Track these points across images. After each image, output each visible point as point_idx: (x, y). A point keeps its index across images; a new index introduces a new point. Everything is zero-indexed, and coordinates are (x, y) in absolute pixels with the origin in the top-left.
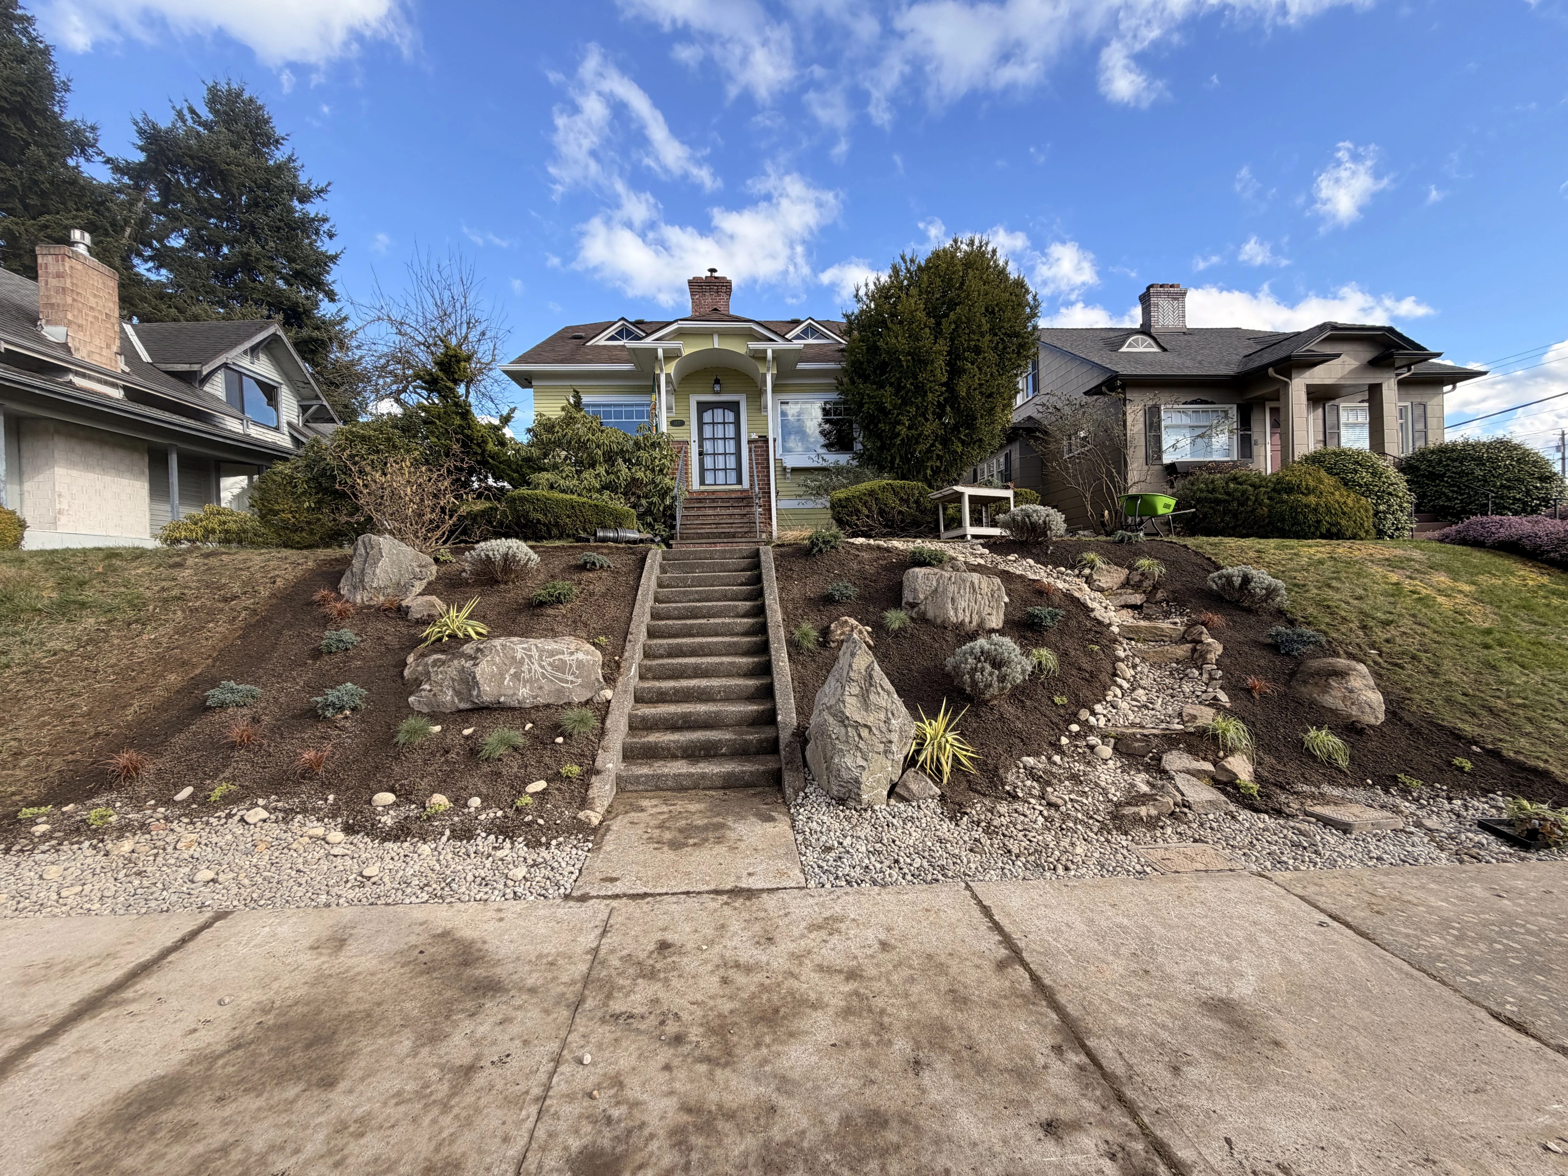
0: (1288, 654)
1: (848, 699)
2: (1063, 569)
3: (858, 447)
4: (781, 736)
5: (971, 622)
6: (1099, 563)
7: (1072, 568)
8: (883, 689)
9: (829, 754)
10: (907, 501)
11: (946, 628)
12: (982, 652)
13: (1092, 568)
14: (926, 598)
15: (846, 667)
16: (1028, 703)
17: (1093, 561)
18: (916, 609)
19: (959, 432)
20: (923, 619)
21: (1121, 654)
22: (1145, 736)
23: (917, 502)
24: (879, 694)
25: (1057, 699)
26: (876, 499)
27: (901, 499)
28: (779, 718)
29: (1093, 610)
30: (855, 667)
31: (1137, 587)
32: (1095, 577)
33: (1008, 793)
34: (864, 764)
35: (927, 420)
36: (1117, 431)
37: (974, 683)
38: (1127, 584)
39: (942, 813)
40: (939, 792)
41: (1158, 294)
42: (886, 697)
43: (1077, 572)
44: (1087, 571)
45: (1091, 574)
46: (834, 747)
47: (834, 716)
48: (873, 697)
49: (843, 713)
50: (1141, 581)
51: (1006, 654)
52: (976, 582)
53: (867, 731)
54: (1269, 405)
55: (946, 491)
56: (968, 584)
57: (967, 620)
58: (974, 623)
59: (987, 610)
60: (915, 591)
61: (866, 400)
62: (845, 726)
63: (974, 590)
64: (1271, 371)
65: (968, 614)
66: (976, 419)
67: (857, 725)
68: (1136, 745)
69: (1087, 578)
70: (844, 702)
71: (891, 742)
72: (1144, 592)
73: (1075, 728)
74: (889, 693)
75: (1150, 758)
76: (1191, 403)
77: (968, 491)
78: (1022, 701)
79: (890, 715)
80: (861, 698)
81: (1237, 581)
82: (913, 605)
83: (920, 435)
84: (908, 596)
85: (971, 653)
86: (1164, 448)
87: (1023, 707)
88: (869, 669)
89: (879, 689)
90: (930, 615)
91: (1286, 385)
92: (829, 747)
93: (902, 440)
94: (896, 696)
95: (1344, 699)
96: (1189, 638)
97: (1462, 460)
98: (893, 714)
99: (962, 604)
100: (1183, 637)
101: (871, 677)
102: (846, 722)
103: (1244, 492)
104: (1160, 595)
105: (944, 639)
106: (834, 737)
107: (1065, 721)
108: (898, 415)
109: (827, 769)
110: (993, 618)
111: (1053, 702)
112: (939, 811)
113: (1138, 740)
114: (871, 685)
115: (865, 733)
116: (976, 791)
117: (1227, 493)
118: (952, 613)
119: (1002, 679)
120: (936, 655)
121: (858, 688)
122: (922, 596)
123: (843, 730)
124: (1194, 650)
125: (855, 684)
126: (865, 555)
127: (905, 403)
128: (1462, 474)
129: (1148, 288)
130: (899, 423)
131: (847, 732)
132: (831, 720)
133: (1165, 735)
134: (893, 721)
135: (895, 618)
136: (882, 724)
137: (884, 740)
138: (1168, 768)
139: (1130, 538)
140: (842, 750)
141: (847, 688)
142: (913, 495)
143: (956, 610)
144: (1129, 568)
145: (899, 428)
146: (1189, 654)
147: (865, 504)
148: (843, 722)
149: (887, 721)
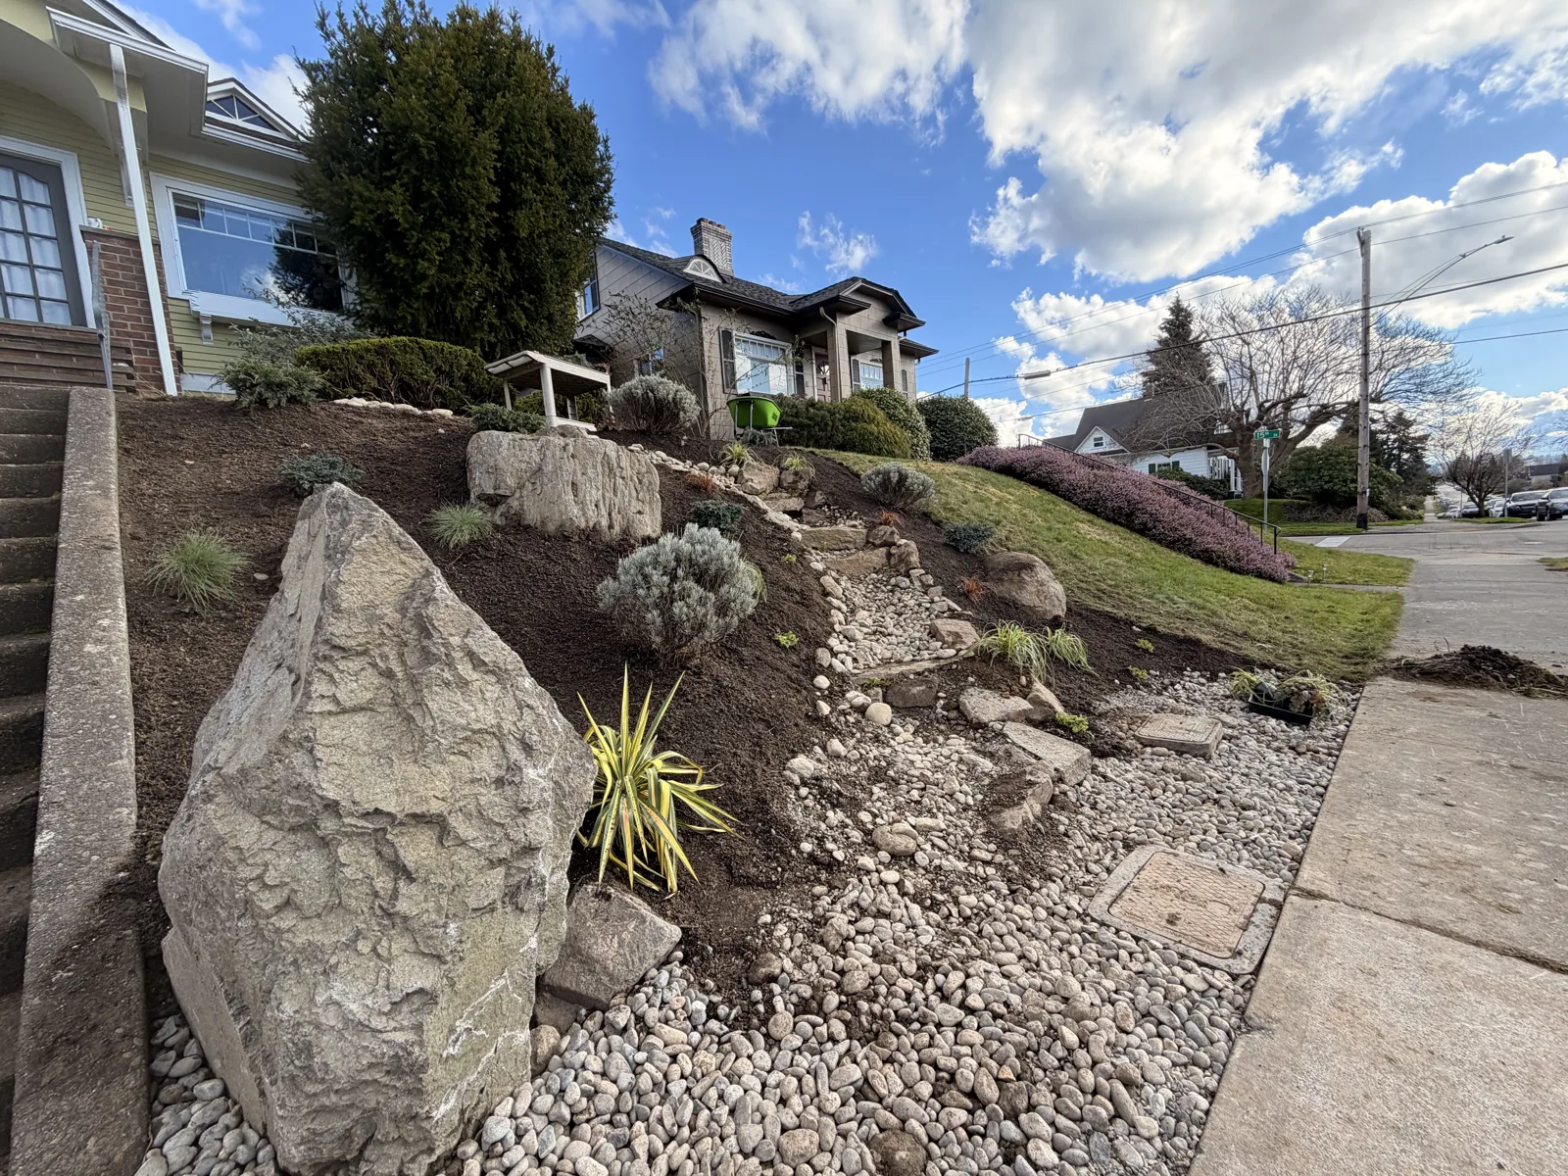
0: (966, 552)
1: (329, 731)
2: (706, 465)
3: (349, 298)
4: (38, 923)
5: (611, 527)
6: (749, 459)
7: (717, 463)
8: (477, 662)
9: (251, 981)
10: (449, 375)
11: (567, 539)
12: (678, 560)
13: (741, 465)
14: (521, 487)
15: (312, 608)
16: (745, 652)
17: (740, 455)
18: (502, 509)
19: (520, 296)
20: (518, 526)
21: (820, 566)
22: (918, 674)
23: (466, 379)
24: (464, 684)
25: (783, 639)
26: (392, 363)
27: (439, 370)
28: (43, 842)
29: (765, 512)
30: (348, 597)
31: (791, 490)
32: (746, 476)
33: (812, 858)
34: (424, 976)
35: (468, 262)
36: (695, 350)
37: (671, 625)
38: (779, 486)
39: (712, 1012)
40: (674, 932)
41: (709, 231)
42: (493, 691)
43: (722, 469)
44: (735, 468)
45: (740, 472)
46: (271, 945)
47: (263, 811)
48: (439, 702)
49: (303, 789)
50: (795, 482)
51: (726, 559)
52: (613, 455)
53: (426, 838)
54: (815, 350)
55: (516, 360)
56: (599, 458)
57: (604, 523)
58: (617, 529)
59: (636, 506)
60: (495, 471)
61: (356, 202)
62: (324, 843)
63: (611, 470)
64: (822, 310)
65: (604, 512)
66: (543, 282)
67: (380, 826)
68: (915, 690)
69: (736, 478)
70: (307, 744)
71: (530, 850)
72: (800, 495)
73: (822, 681)
74: (498, 673)
75: (943, 708)
76: (759, 334)
77: (551, 363)
78: (735, 651)
79: (516, 753)
80: (386, 715)
81: (895, 478)
82: (493, 501)
83: (460, 285)
84: (481, 482)
85: (655, 563)
86: (738, 377)
87: (741, 661)
88: (414, 599)
89: (465, 669)
90: (532, 516)
91: (833, 326)
92: (248, 952)
93: (431, 288)
94: (528, 682)
95: (1038, 593)
96: (878, 542)
97: (945, 409)
98: (527, 748)
99: (593, 494)
100: (868, 542)
101: (425, 628)
102: (328, 825)
103: (823, 417)
104: (819, 498)
105: (569, 557)
106: (267, 902)
107: (805, 673)
108: (419, 241)
109: (248, 1040)
110: (646, 518)
111: (777, 643)
112: (700, 1006)
113: (914, 684)
114: (428, 658)
115: (416, 849)
116: (750, 882)
117: (810, 419)
118: (575, 510)
119: (722, 610)
120: (559, 587)
121: (371, 677)
122: (511, 481)
123: (313, 862)
124: (889, 555)
125: (354, 665)
126: (378, 424)
127: (431, 224)
128: (947, 421)
129: (699, 221)
130: (423, 255)
131: (335, 866)
132: (248, 832)
133: (941, 668)
134: (531, 773)
135: (459, 522)
136: (489, 796)
137: (504, 851)
138: (985, 719)
139: (761, 438)
140: (312, 953)
141: (320, 687)
142: (459, 366)
143: (582, 504)
144: (778, 465)
145: (423, 264)
146: (885, 560)
147: (371, 367)
148: (310, 827)
149: (507, 779)
